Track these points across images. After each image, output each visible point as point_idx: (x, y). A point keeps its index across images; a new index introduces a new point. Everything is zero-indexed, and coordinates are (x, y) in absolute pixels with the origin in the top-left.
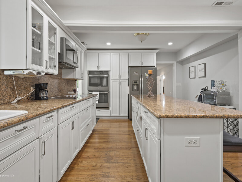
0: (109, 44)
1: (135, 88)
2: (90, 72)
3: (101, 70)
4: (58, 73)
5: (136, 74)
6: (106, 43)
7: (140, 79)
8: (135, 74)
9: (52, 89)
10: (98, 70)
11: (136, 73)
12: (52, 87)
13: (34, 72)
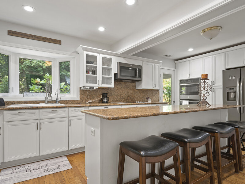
0: (191, 50)
1: (231, 97)
2: (181, 82)
3: (192, 77)
4: (113, 87)
5: (232, 78)
6: (188, 50)
7: (238, 84)
8: (230, 78)
9: (122, 97)
10: (189, 78)
11: (232, 76)
12: (122, 96)
13: (88, 88)
